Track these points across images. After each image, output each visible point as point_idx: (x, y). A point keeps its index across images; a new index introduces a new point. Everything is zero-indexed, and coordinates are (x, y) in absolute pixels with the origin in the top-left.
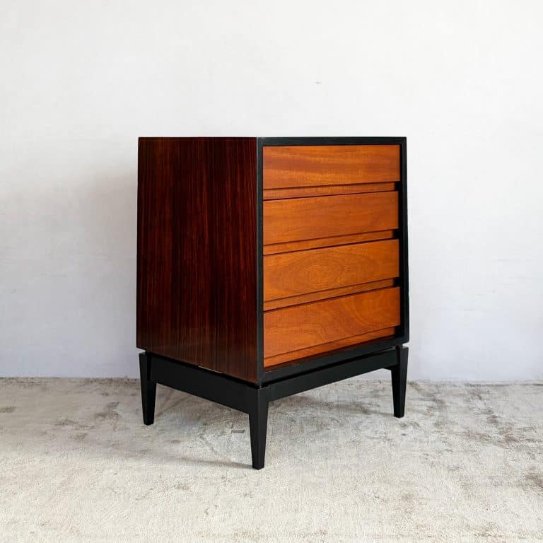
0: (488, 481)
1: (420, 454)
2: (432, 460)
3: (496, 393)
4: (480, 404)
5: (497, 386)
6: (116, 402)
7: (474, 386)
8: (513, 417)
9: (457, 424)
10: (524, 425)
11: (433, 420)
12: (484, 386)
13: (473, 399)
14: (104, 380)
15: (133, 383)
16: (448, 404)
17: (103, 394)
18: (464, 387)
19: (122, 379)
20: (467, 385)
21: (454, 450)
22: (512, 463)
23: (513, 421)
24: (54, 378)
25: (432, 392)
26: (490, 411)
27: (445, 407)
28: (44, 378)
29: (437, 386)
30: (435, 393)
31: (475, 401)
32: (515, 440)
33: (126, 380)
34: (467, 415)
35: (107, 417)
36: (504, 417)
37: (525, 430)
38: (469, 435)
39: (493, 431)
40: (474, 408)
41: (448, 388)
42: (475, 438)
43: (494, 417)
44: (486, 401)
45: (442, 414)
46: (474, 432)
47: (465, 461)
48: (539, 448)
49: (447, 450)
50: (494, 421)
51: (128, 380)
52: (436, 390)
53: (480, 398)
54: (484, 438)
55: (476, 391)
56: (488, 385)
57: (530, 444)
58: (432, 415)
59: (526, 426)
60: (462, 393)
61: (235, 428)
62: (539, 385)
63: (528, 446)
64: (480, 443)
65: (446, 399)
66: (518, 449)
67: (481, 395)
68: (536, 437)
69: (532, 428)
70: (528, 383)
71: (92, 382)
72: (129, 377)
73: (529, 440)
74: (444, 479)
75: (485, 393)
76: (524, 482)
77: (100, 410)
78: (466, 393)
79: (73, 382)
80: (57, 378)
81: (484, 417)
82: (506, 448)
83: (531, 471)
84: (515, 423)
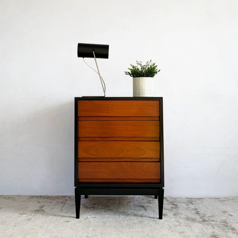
1: (168, 226)
2: (172, 229)
3: (198, 202)
4: (192, 206)
5: (199, 199)
6: (43, 205)
7: (189, 199)
8: (206, 211)
9: (183, 214)
11: (173, 213)
12: (194, 199)
14: (38, 196)
15: (50, 198)
16: (179, 206)
17: (38, 202)
18: (186, 199)
19: (46, 196)
20: (187, 198)
21: (182, 225)
22: (205, 230)
24: (18, 196)
25: (172, 201)
26: (196, 209)
27: (178, 207)
28: (14, 195)
29: (174, 199)
30: (174, 202)
31: (190, 205)
32: (206, 221)
33: (48, 196)
34: (187, 211)
35: (40, 211)
36: (202, 212)
37: (210, 217)
38: (188, 219)
39: (197, 217)
40: (189, 208)
41: (179, 200)
42: (190, 220)
43: (198, 211)
44: (194, 205)
45: (177, 210)
46: (190, 218)
47: (186, 230)
48: (216, 224)
49: (179, 225)
50: (198, 213)
52: (174, 200)
53: (192, 204)
54: (194, 220)
55: (190, 201)
56: (195, 199)
57: (213, 223)
58: (172, 211)
59: (211, 215)
60: (185, 201)
61: (92, 216)
62: (216, 198)
63: (212, 223)
64: (192, 222)
65: (178, 204)
66: (208, 225)
67: (193, 203)
68: (215, 220)
69: (213, 216)
70: (212, 197)
71: (33, 197)
72: (49, 195)
73: (212, 221)
75: (194, 202)
77: (37, 209)
78: (186, 201)
79: (27, 197)
80: (20, 196)
81: (194, 212)
82: (203, 224)
83: (213, 234)
84: (207, 214)
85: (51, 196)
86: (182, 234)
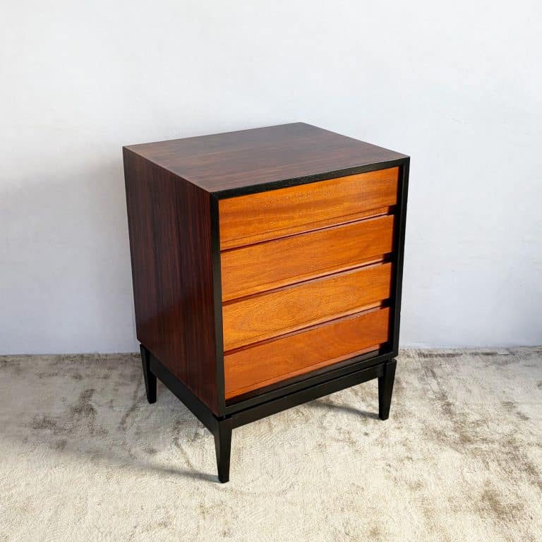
0: (447, 504)
1: (383, 464)
2: (394, 473)
3: (448, 367)
4: (433, 385)
5: (448, 355)
6: (90, 389)
7: (427, 356)
9: (415, 416)
10: (477, 417)
12: (436, 356)
13: (427, 376)
14: (75, 357)
15: (104, 360)
16: (404, 385)
17: (76, 378)
18: (417, 358)
19: (93, 355)
20: (420, 354)
21: (414, 457)
22: (468, 476)
23: (467, 411)
26: (444, 396)
27: (402, 389)
31: (429, 380)
32: (469, 441)
33: (96, 357)
34: (423, 402)
35: (83, 413)
36: (458, 406)
38: (427, 433)
39: (448, 426)
40: (428, 390)
42: (432, 438)
43: (449, 404)
44: (439, 379)
45: (400, 402)
46: (431, 427)
47: (425, 476)
48: (492, 452)
50: (448, 410)
51: (99, 355)
53: (434, 375)
54: (440, 438)
55: (429, 364)
56: (440, 355)
57: (484, 447)
60: (416, 367)
63: (483, 449)
64: (437, 446)
66: (474, 454)
67: (435, 371)
69: (484, 422)
70: (477, 351)
72: (100, 353)
73: (484, 440)
74: (407, 504)
75: (438, 367)
76: (480, 504)
78: (420, 367)
79: (48, 360)
81: (439, 405)
82: (462, 453)
83: (487, 488)
84: (468, 414)
85: (106, 355)
86: (417, 494)
